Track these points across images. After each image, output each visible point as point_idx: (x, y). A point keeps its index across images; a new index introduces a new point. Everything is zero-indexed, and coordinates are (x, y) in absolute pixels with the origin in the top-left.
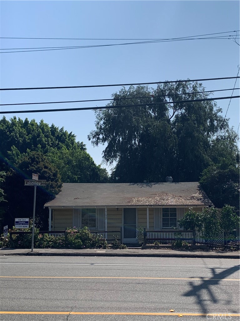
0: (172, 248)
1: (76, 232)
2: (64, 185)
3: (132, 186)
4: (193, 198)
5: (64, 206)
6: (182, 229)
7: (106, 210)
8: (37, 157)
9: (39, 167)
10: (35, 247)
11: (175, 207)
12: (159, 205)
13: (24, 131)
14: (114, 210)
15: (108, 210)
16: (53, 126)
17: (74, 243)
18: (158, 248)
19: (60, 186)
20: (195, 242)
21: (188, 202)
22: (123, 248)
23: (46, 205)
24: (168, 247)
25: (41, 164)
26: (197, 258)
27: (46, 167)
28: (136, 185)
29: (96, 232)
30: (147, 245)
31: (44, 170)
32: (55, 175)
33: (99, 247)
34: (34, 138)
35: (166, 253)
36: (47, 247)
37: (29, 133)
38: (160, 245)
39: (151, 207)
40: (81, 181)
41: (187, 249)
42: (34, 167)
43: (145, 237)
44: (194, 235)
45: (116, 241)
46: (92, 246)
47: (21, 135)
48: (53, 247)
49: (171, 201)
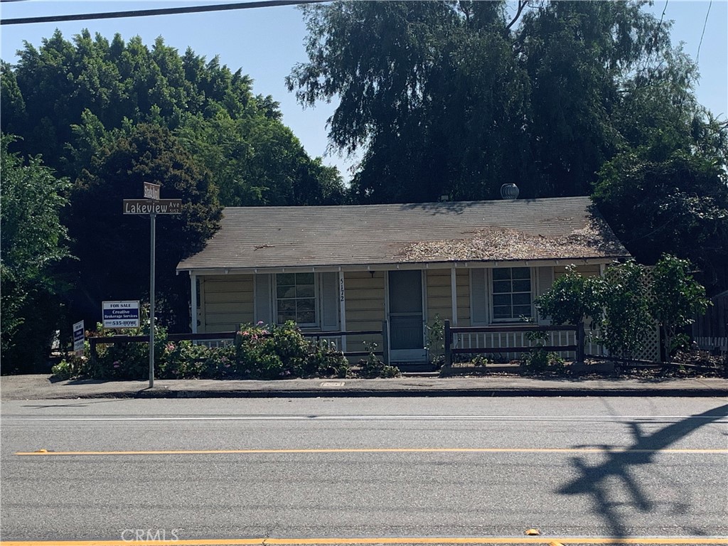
0: (521, 372)
1: (266, 336)
2: (227, 211)
3: (410, 210)
4: (574, 239)
5: (229, 269)
6: (547, 322)
7: (342, 277)
8: (152, 139)
9: (159, 166)
10: (158, 377)
11: (528, 265)
12: (483, 261)
13: (112, 69)
14: (362, 276)
15: (348, 277)
16: (189, 53)
17: (260, 365)
18: (484, 372)
19: (218, 216)
20: (582, 356)
21: (563, 252)
22: (391, 375)
23: (182, 266)
24: (510, 371)
25: (164, 158)
26: (588, 398)
27: (177, 166)
28: (418, 209)
29: (318, 335)
30: (455, 365)
31: (172, 172)
32: (202, 186)
33: (328, 373)
34: (140, 88)
35: (504, 385)
36: (189, 375)
37: (125, 75)
38: (487, 365)
39: (461, 266)
40: (273, 200)
41: (561, 374)
42: (147, 165)
43: (447, 346)
44: (581, 335)
45: (372, 358)
46: (310, 370)
47: (105, 80)
48: (204, 376)
49: (517, 250)
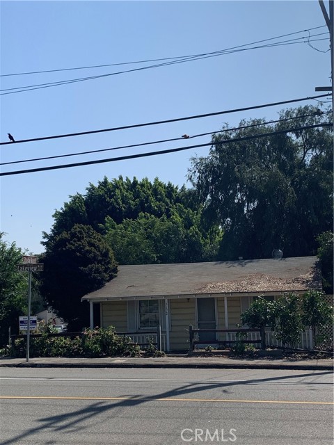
0: (229, 355)
2: (120, 268)
3: (218, 265)
4: (296, 280)
5: (108, 298)
7: (166, 302)
9: (80, 245)
10: (31, 357)
12: (240, 293)
13: (129, 195)
16: (170, 185)
17: (91, 350)
18: (210, 354)
19: (115, 270)
20: (264, 347)
21: (286, 287)
22: (159, 356)
23: (85, 297)
24: (223, 354)
25: (85, 242)
27: (91, 244)
28: (224, 264)
30: (196, 351)
31: (87, 248)
32: (105, 255)
33: (127, 355)
37: (137, 196)
38: (212, 351)
39: (228, 296)
41: (251, 356)
42: (74, 245)
44: (263, 335)
45: (151, 346)
46: (119, 353)
49: (262, 286)
